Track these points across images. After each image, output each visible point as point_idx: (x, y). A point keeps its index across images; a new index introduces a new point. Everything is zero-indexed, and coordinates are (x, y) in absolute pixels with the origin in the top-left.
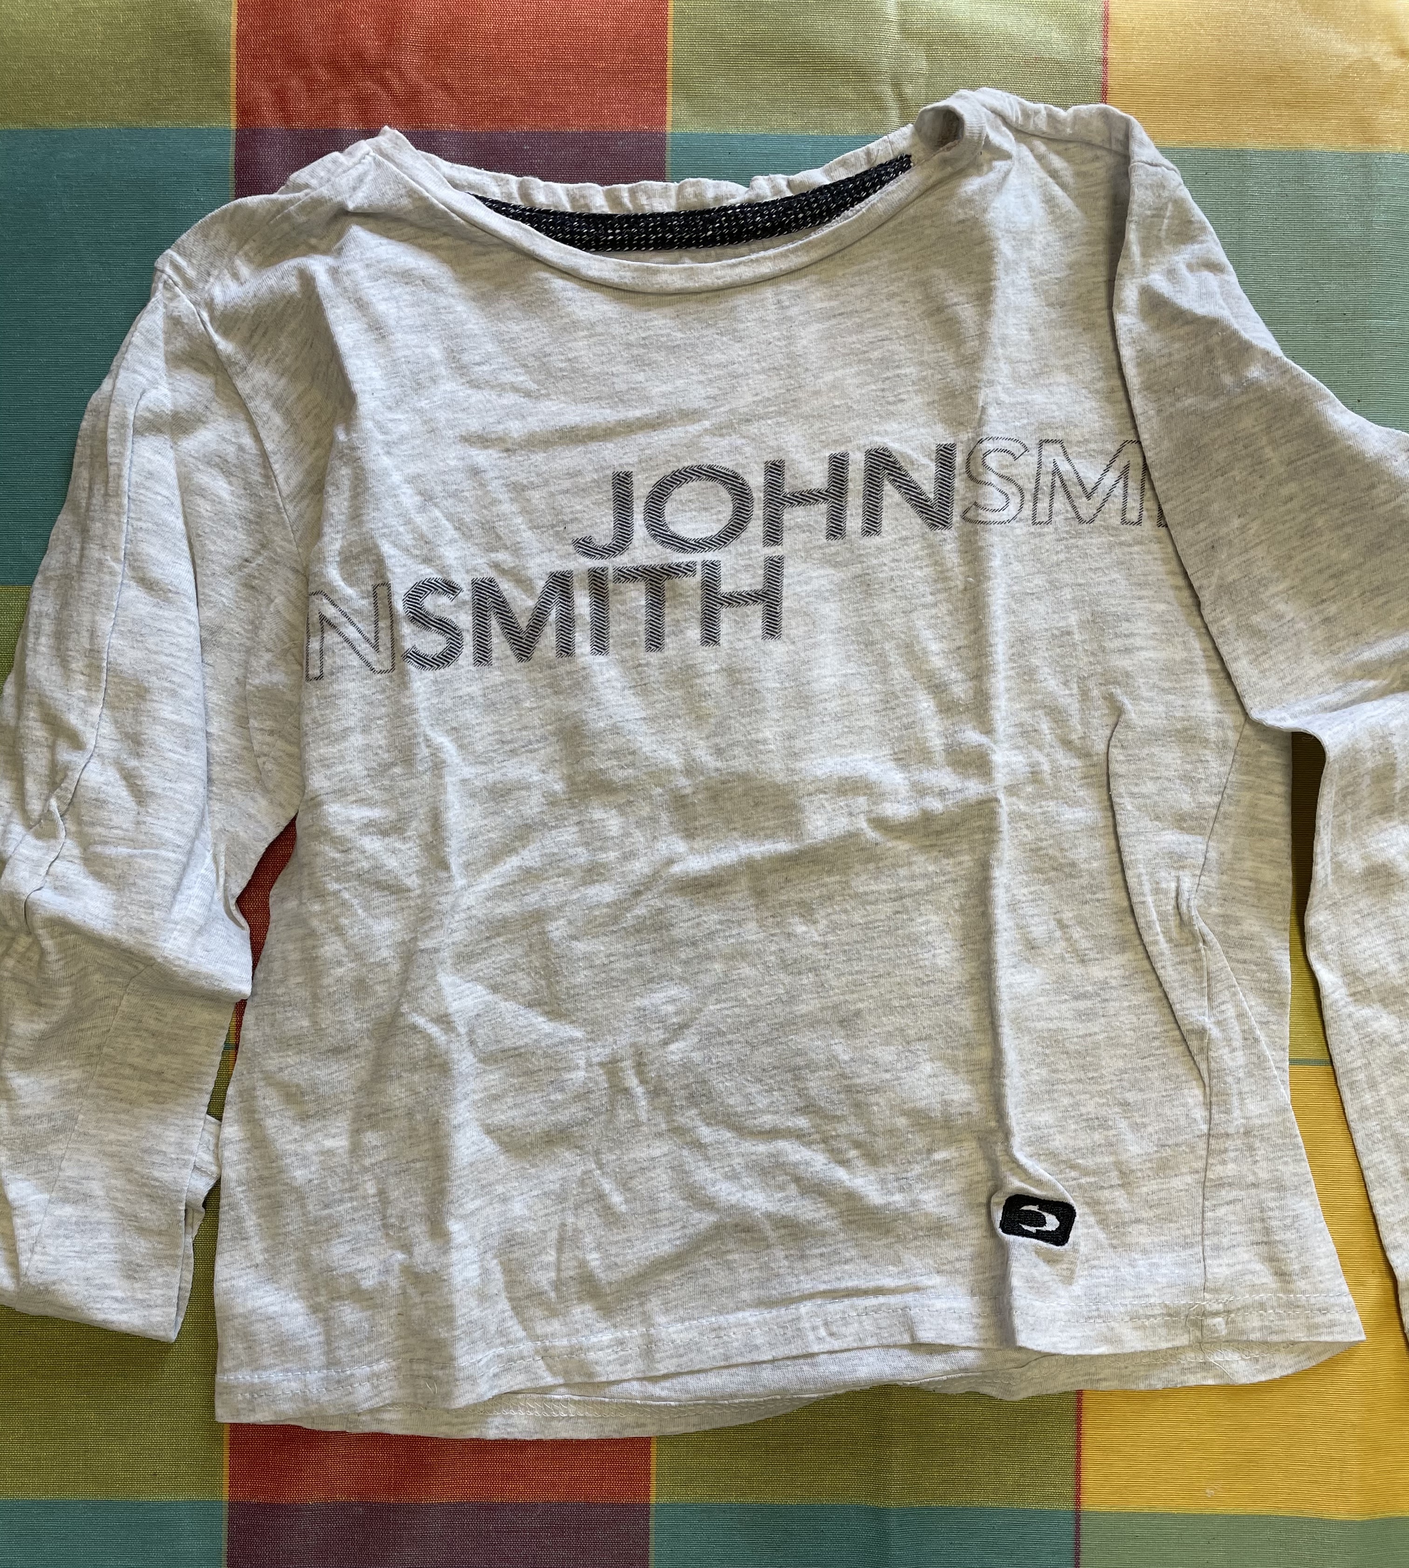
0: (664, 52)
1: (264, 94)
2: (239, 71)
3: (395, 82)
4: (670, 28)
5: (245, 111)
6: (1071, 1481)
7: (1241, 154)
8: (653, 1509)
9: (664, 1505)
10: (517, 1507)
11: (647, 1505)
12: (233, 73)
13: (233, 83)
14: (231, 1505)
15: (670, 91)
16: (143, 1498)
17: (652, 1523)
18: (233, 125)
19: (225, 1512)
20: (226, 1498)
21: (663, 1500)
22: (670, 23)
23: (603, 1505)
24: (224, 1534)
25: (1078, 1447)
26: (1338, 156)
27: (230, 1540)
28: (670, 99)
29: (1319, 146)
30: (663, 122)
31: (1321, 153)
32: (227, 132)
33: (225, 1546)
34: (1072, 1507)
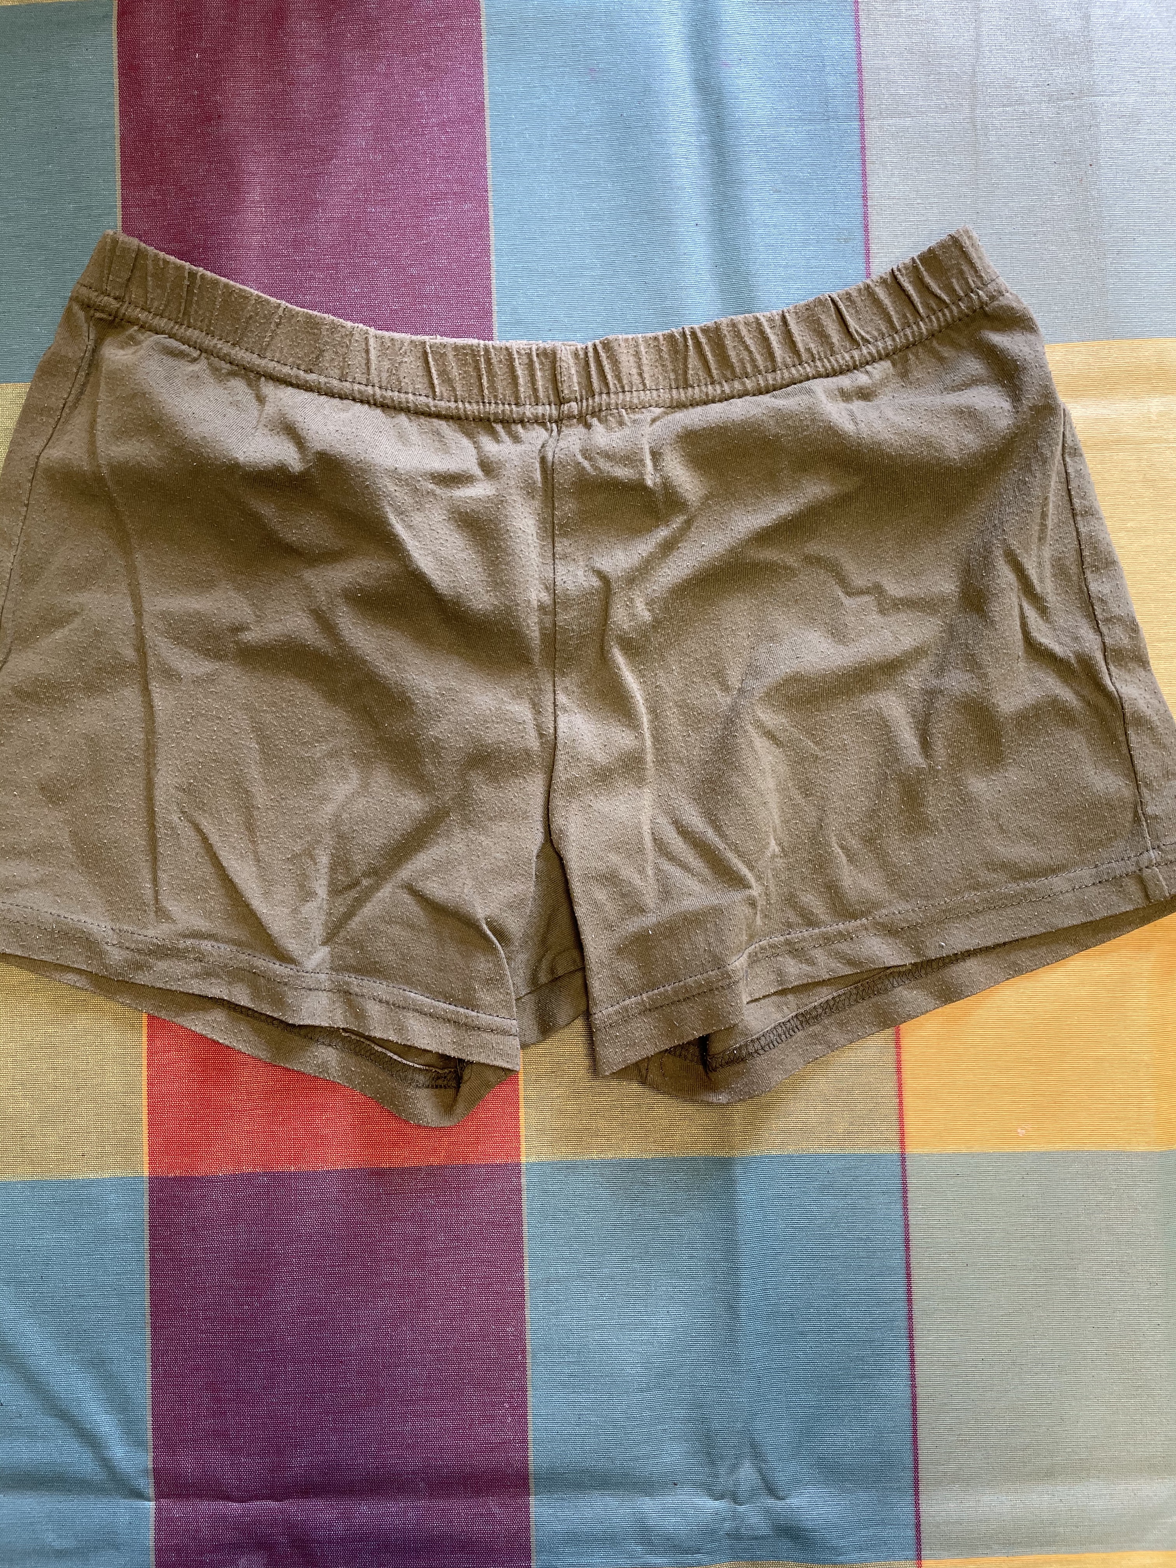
6: (896, 1128)
8: (523, 1168)
9: (533, 1164)
10: (403, 1171)
11: (518, 1165)
14: (151, 1180)
16: (74, 1177)
17: (523, 1181)
19: (146, 1186)
20: (146, 1173)
21: (533, 1159)
23: (479, 1166)
24: (146, 1207)
25: (900, 1096)
27: (151, 1211)
33: (147, 1218)
34: (897, 1149)
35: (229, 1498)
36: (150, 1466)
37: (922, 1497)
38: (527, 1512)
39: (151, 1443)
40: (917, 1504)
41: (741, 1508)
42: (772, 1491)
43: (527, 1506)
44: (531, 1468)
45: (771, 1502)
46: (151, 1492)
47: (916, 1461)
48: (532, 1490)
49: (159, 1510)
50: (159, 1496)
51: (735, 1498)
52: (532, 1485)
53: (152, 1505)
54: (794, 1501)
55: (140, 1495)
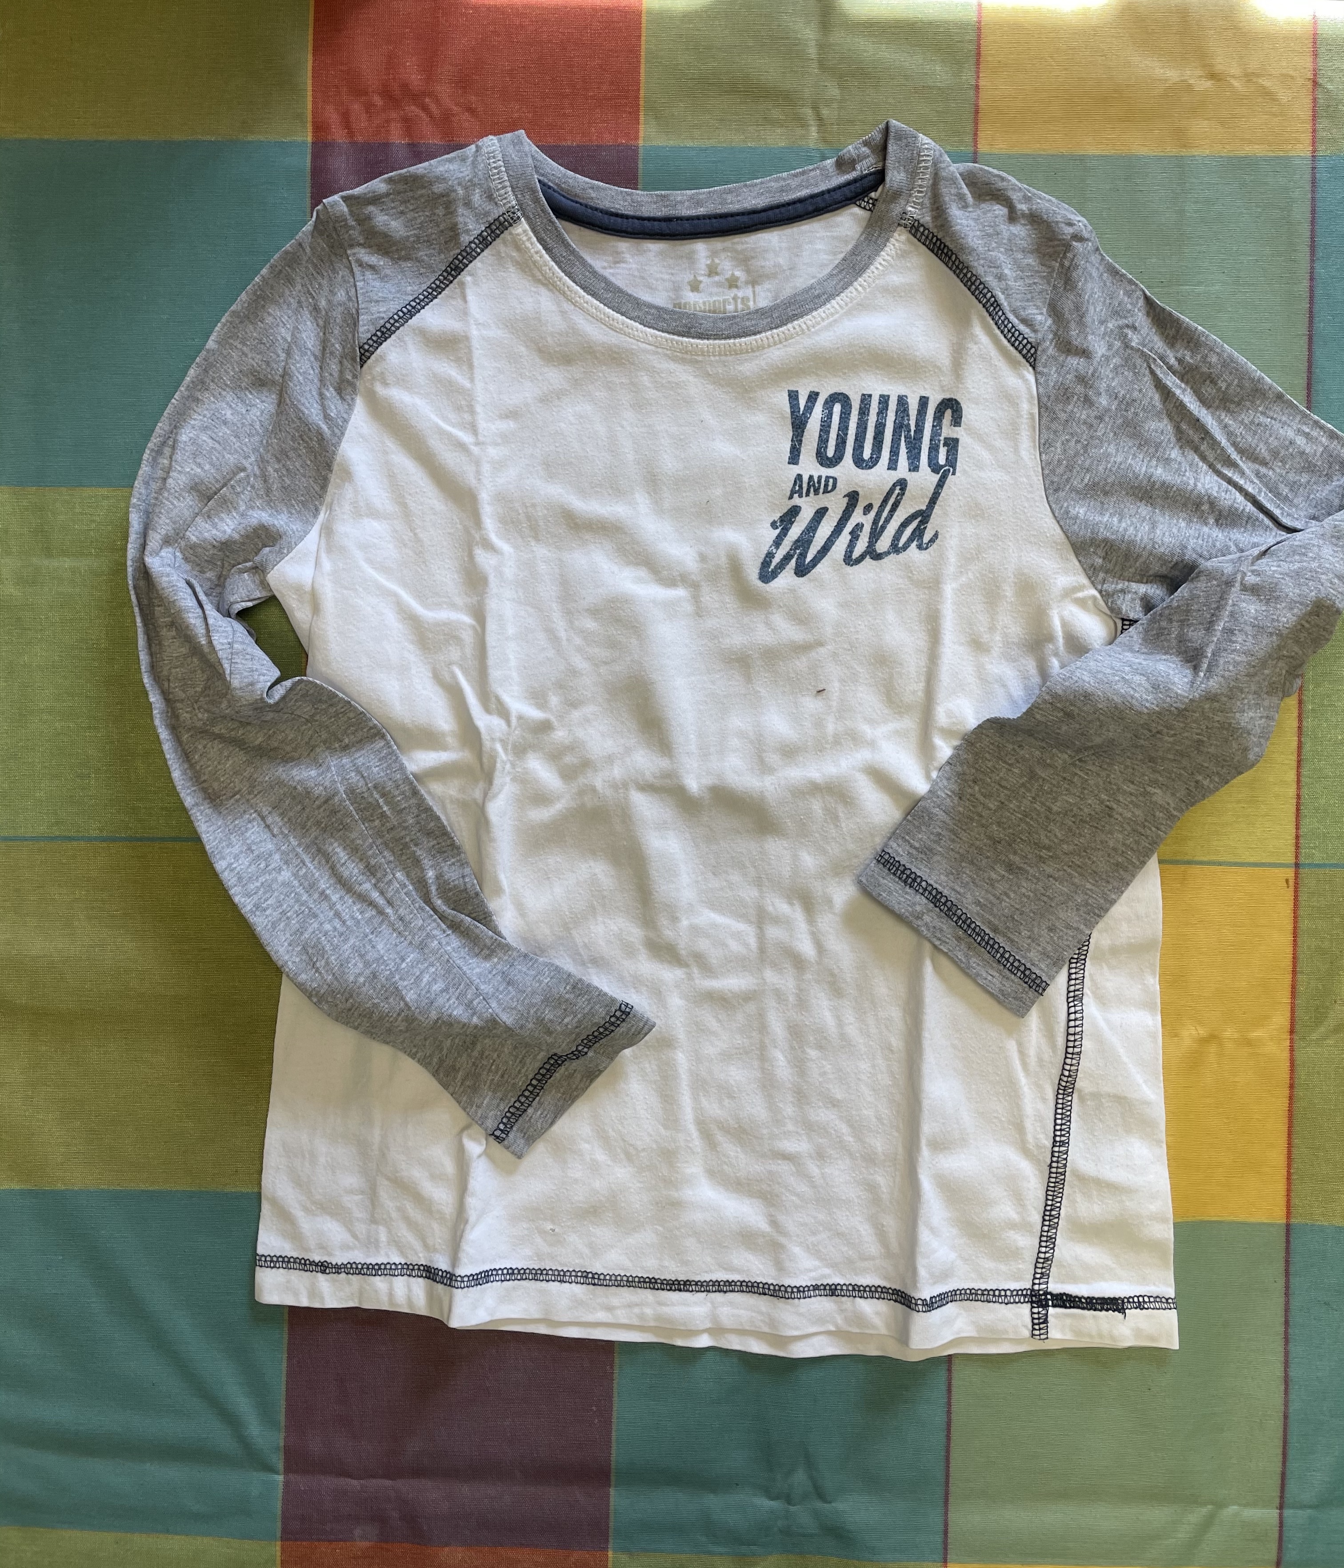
0: (638, 83)
1: (332, 116)
2: (314, 97)
3: (433, 108)
4: (643, 66)
5: (319, 128)
7: (1082, 159)
12: (310, 98)
13: (310, 106)
15: (642, 113)
16: (229, 1189)
18: (309, 139)
22: (643, 61)
26: (1159, 158)
28: (642, 118)
29: (1143, 151)
30: (637, 138)
31: (1145, 157)
32: (304, 143)
35: (350, 1476)
36: (282, 1444)
37: (951, 1508)
38: (608, 1501)
39: (283, 1424)
40: (946, 1513)
41: (792, 1508)
42: (821, 1496)
43: (608, 1496)
44: (613, 1464)
45: (819, 1505)
46: (281, 1466)
47: (947, 1476)
48: (613, 1483)
49: (287, 1484)
50: (288, 1470)
51: (789, 1500)
52: (613, 1478)
53: (280, 1478)
54: (840, 1506)
55: (273, 1470)
